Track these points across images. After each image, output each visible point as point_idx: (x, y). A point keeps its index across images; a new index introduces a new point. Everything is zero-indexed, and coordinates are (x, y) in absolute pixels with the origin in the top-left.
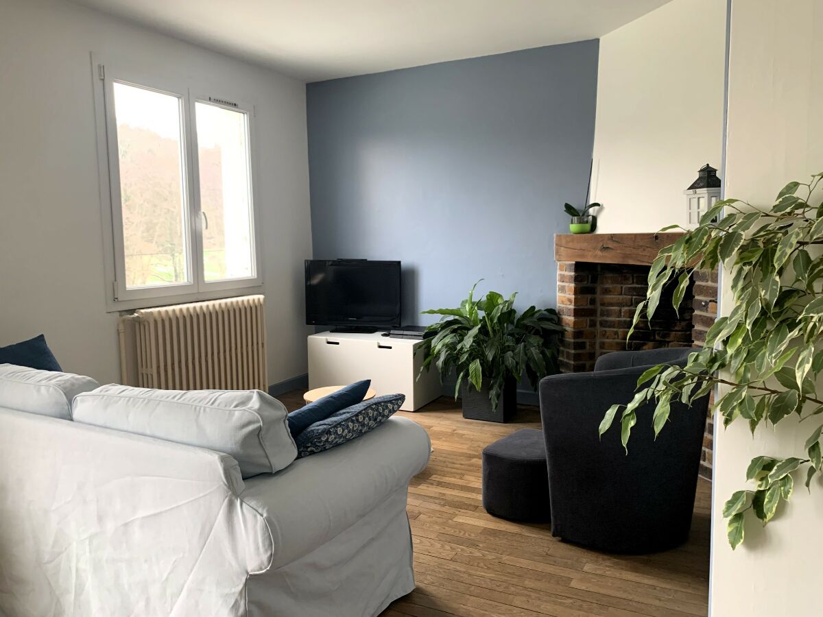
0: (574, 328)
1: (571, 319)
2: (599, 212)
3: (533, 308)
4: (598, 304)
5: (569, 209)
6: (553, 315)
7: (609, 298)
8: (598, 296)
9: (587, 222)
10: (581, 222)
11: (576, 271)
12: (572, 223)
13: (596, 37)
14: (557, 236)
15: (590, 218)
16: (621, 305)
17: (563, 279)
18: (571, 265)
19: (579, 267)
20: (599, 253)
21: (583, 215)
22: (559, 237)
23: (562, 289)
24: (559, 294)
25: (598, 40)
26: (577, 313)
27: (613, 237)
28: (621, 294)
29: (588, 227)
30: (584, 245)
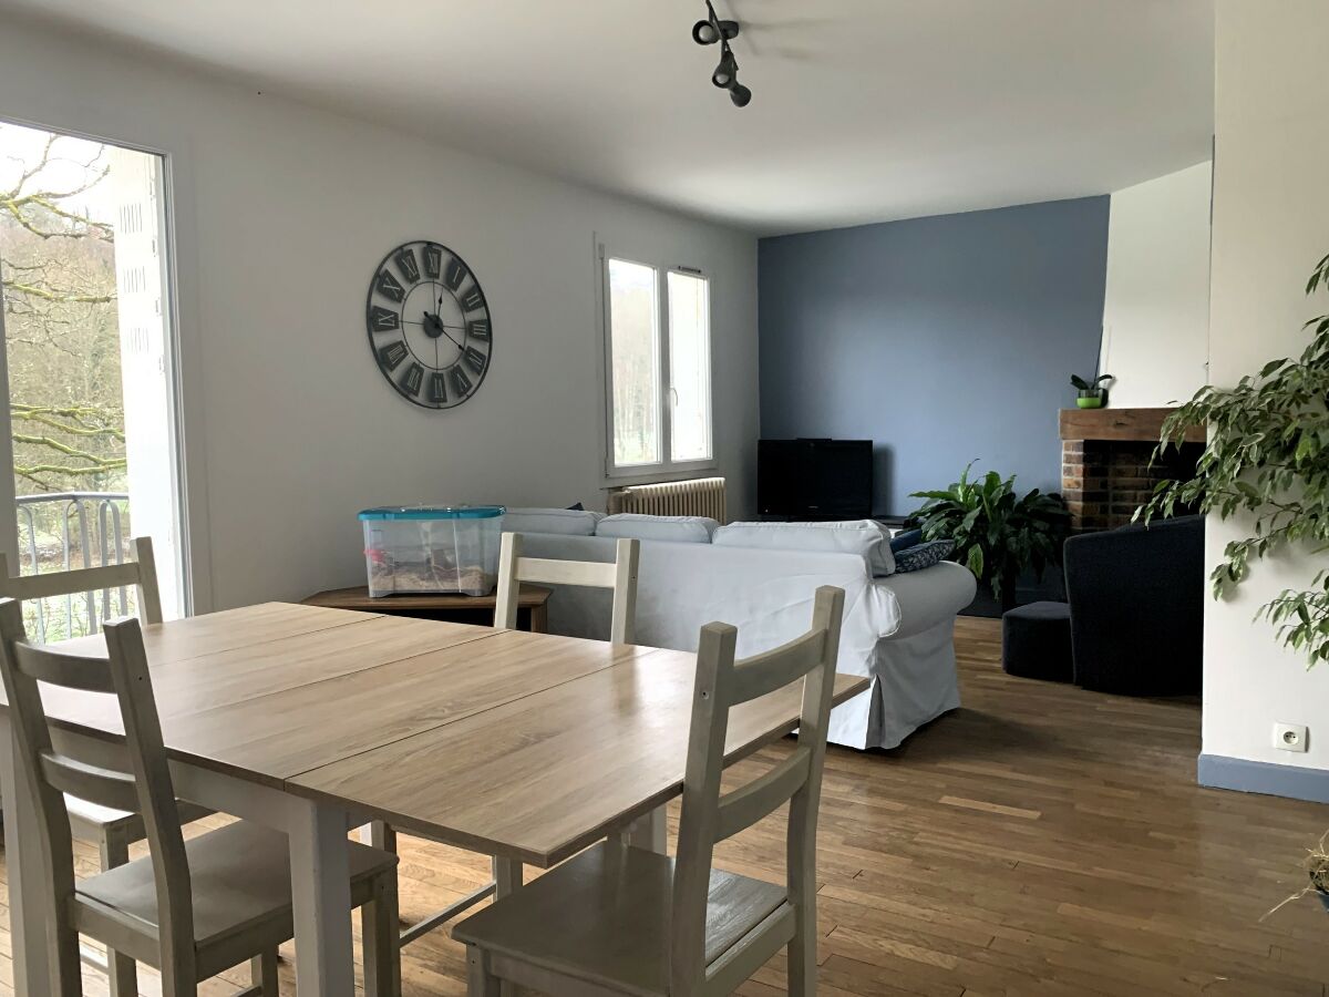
0: (1083, 514)
1: (1080, 504)
2: (1111, 384)
3: (1036, 491)
4: (1110, 488)
5: (1076, 381)
6: (1057, 498)
7: (1122, 480)
8: (1110, 479)
9: (1097, 396)
10: (1090, 396)
11: (1085, 450)
12: (1080, 397)
13: (1107, 192)
14: (1063, 411)
15: (1101, 391)
16: (1137, 488)
17: (1069, 459)
18: (1078, 444)
19: (1089, 446)
20: (1112, 430)
21: (1093, 388)
22: (1065, 413)
23: (1068, 471)
24: (1064, 477)
25: (1108, 197)
26: (1086, 497)
27: (1127, 412)
28: (1136, 476)
29: (1098, 401)
30: (1095, 421)
